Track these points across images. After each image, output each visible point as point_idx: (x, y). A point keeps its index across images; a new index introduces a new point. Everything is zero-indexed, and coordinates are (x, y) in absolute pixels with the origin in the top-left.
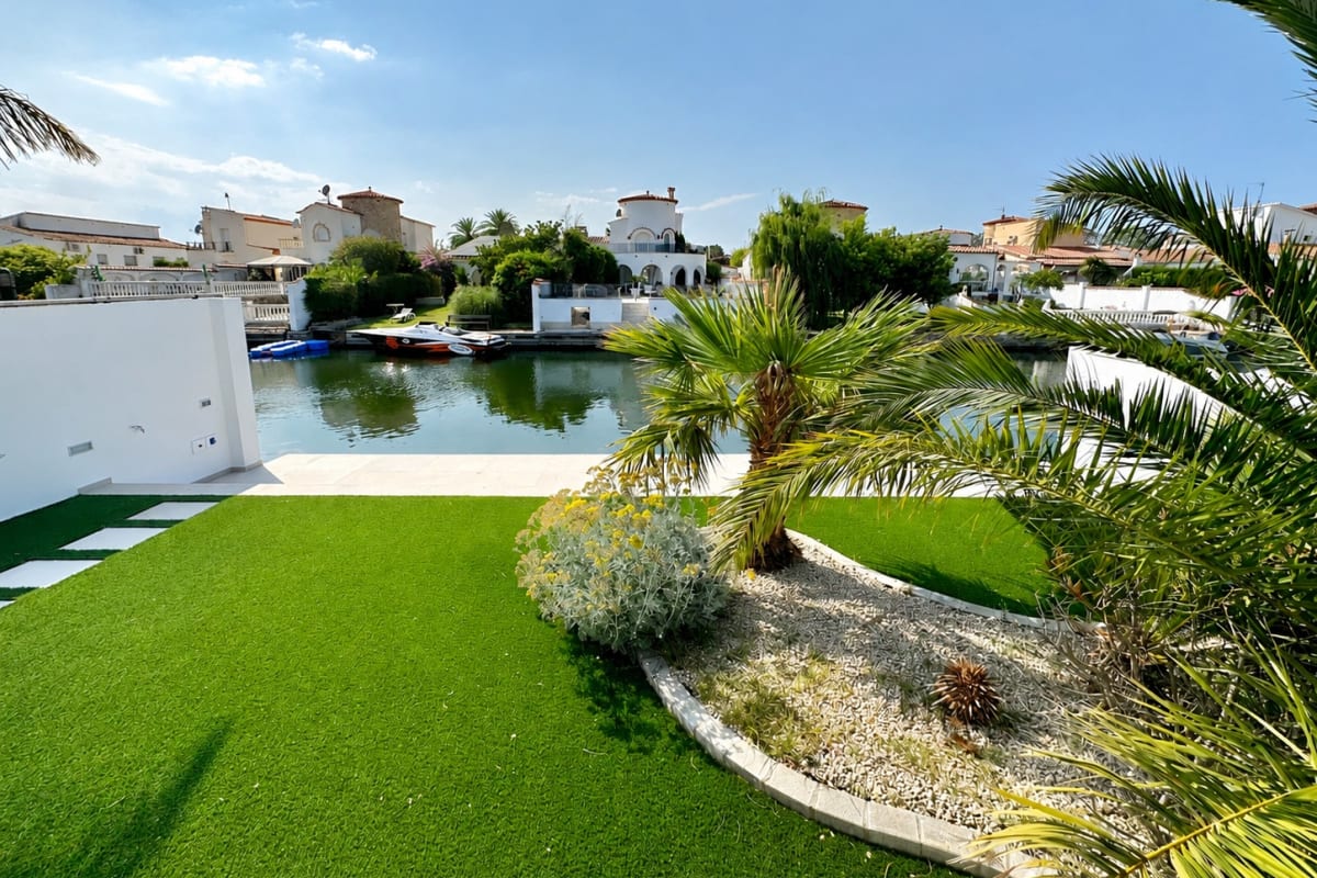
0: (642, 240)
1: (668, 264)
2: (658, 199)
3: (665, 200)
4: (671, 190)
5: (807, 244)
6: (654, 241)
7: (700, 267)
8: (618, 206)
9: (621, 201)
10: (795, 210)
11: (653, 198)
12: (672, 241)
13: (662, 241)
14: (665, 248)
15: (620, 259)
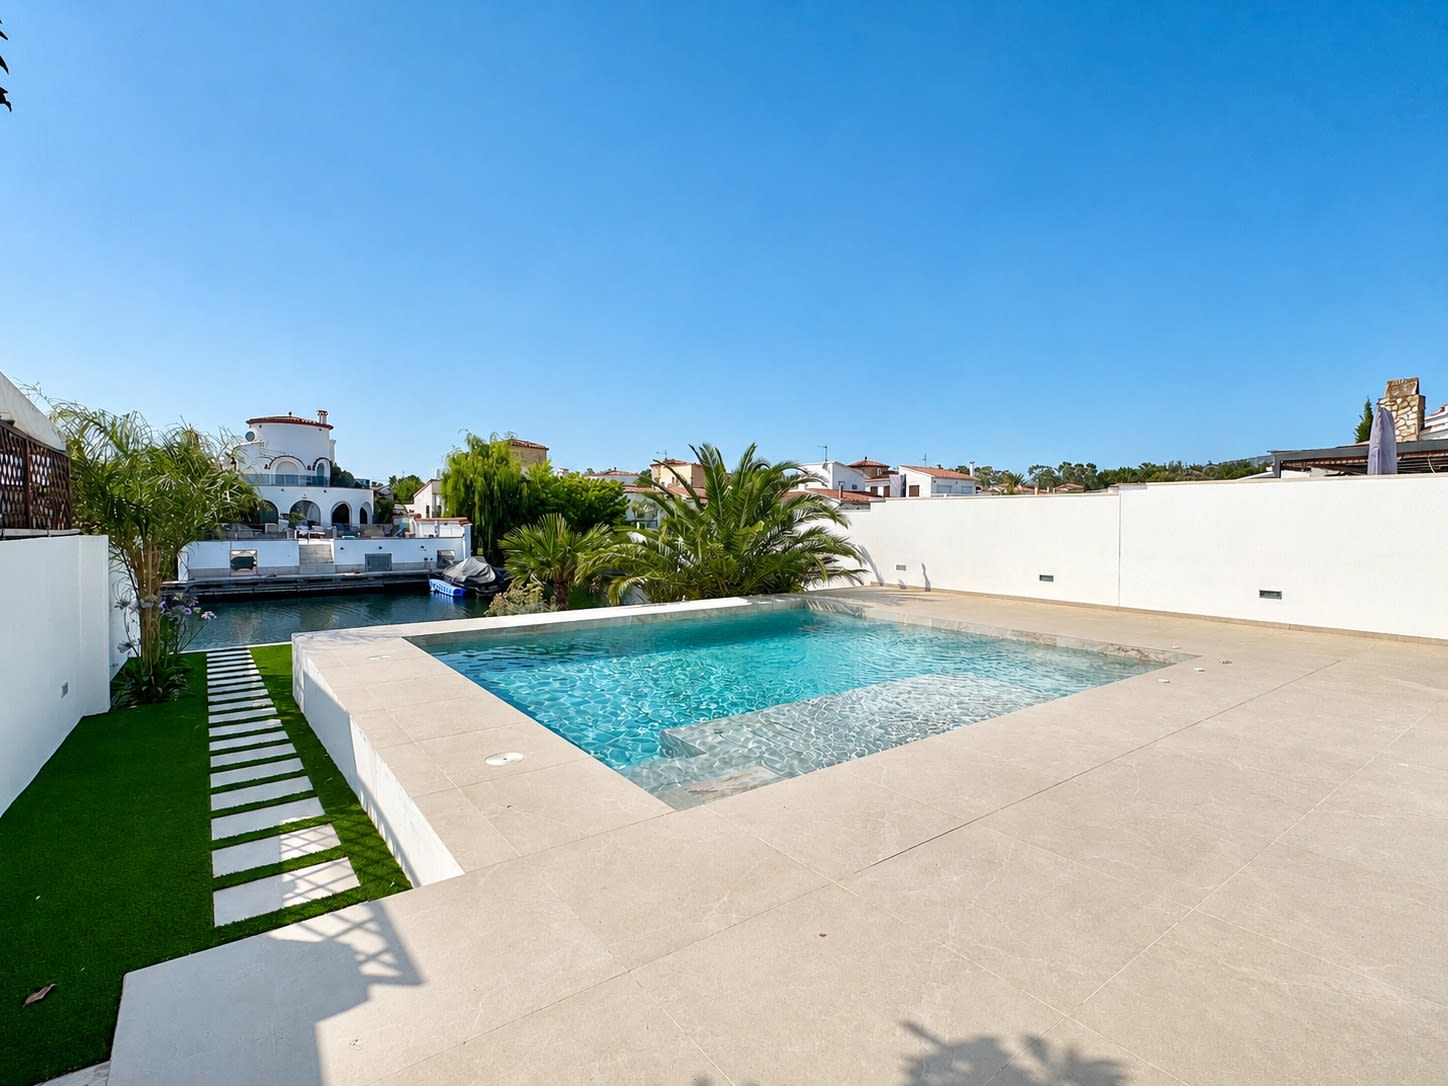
0: (285, 471)
1: (326, 500)
2: (308, 423)
3: (317, 425)
4: (323, 413)
5: (500, 485)
6: (302, 472)
7: (368, 504)
8: (247, 429)
9: (251, 422)
10: (482, 450)
11: (300, 422)
12: (327, 474)
13: (314, 473)
14: (317, 482)
15: (265, 493)
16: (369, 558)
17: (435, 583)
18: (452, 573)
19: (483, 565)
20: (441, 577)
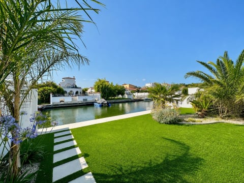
0: (68, 86)
2: (72, 78)
4: (74, 77)
6: (71, 86)
12: (75, 86)
13: (73, 86)
15: (65, 90)
16: (84, 99)
17: (95, 104)
18: (99, 102)
19: (104, 100)
20: (96, 102)
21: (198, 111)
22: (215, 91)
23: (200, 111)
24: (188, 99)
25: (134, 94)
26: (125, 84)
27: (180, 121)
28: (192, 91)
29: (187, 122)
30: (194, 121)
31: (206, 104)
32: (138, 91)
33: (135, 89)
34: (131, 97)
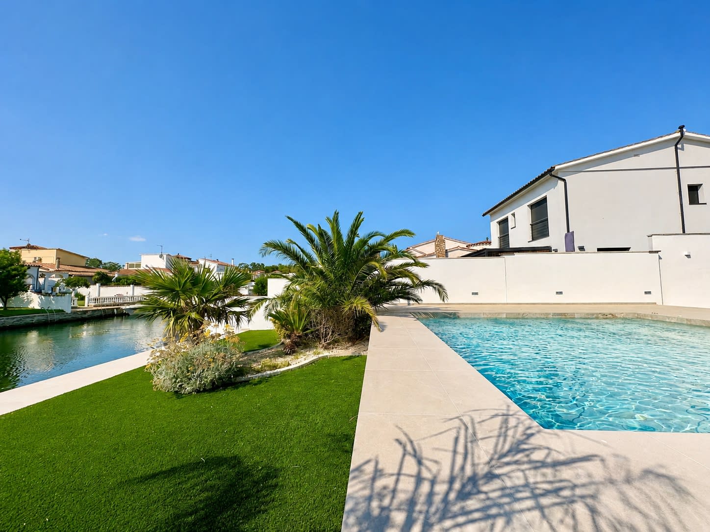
21: (285, 337)
22: (315, 291)
23: (289, 337)
24: (267, 307)
25: (82, 290)
26: (30, 247)
27: (241, 372)
28: (276, 287)
29: (258, 372)
30: (275, 367)
31: (300, 319)
32: (105, 280)
33: (92, 272)
34: (65, 305)
